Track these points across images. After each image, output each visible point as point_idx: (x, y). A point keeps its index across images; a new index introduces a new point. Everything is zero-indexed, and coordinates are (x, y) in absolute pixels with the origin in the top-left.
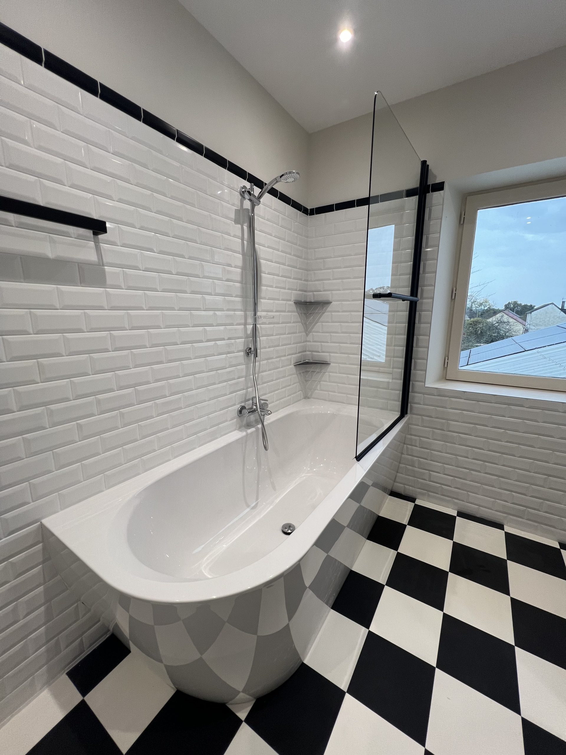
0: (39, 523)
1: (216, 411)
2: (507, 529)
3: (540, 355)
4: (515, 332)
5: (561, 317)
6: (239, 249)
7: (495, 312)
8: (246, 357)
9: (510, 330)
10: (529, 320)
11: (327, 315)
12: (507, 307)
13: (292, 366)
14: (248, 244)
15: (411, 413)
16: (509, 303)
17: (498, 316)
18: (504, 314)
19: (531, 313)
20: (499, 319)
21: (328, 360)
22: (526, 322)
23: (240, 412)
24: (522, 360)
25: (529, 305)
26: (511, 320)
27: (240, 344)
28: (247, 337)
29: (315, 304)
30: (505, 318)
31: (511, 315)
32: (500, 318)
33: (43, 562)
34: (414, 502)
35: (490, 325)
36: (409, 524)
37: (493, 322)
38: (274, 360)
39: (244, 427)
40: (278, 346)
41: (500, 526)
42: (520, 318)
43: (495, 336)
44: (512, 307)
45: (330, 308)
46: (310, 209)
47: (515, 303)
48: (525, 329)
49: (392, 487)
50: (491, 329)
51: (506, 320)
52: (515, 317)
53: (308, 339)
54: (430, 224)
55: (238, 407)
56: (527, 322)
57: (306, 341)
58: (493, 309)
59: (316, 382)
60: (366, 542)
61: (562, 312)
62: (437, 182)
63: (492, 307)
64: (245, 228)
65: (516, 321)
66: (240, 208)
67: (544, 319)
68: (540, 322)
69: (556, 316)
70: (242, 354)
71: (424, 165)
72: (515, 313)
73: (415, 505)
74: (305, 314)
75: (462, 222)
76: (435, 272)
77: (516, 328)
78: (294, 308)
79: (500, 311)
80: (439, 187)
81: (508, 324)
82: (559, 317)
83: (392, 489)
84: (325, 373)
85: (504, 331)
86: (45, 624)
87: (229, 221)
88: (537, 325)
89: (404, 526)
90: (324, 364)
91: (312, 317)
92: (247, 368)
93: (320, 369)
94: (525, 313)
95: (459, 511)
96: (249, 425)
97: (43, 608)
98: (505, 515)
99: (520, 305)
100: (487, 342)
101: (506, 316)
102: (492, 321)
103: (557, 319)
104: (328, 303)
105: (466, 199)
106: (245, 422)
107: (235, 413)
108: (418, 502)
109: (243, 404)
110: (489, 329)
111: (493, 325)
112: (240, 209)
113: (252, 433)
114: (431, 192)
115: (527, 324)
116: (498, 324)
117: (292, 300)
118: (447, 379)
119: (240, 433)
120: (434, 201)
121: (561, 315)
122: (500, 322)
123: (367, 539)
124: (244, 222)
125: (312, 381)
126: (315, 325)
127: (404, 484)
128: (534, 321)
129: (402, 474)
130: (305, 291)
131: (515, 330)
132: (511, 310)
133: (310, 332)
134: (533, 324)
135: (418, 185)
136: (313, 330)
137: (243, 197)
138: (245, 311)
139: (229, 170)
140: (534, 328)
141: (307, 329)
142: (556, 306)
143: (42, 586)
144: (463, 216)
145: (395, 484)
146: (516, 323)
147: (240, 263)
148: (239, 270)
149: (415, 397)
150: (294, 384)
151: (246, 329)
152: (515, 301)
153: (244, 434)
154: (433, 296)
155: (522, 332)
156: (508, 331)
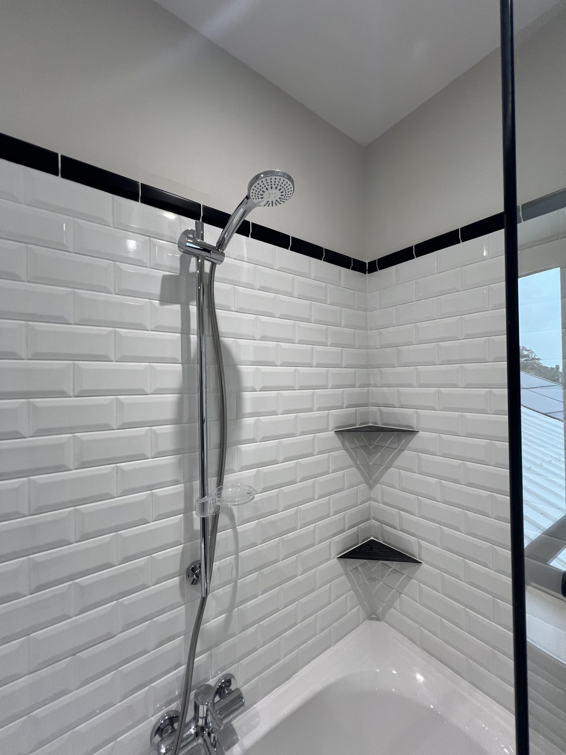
11: (408, 455)
21: (416, 553)
45: (415, 442)
46: (369, 263)
53: (373, 496)
66: (178, 272)
70: (177, 580)
74: (364, 447)
78: (336, 441)
84: (409, 579)
90: (407, 558)
91: (380, 454)
104: (410, 433)
112: (180, 274)
117: (330, 429)
124: (189, 299)
125: (384, 583)
126: (385, 471)
130: (364, 405)
133: (377, 482)
136: (381, 480)
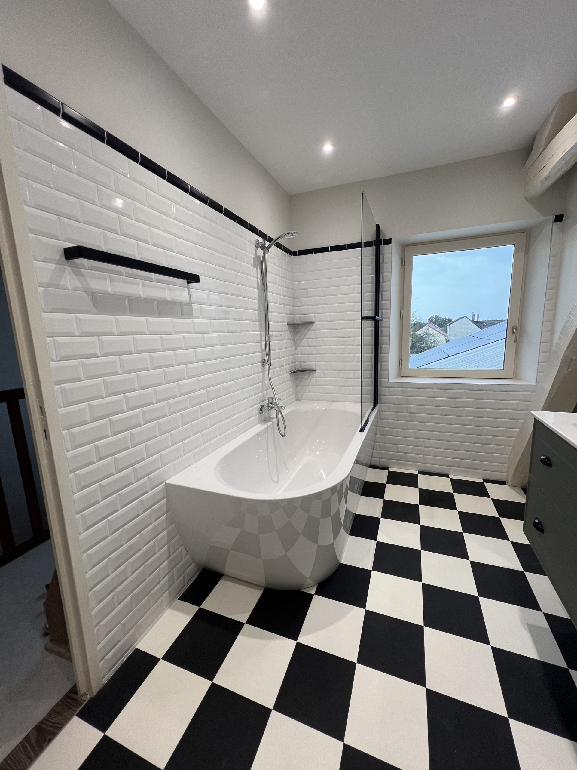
0: (164, 483)
1: (247, 409)
2: (451, 477)
3: (460, 359)
4: (439, 342)
5: (473, 328)
6: (256, 285)
7: (421, 326)
8: (262, 367)
9: (435, 341)
10: (448, 332)
11: (312, 332)
12: (430, 320)
13: (288, 374)
14: (260, 281)
15: (381, 403)
16: (432, 317)
17: (424, 328)
18: (429, 327)
19: (449, 325)
20: (425, 332)
21: (314, 368)
22: (446, 333)
23: (261, 410)
24: (448, 363)
25: (447, 318)
26: (435, 332)
27: (258, 356)
28: (262, 352)
29: (300, 324)
30: (431, 331)
31: (435, 328)
32: (426, 330)
33: (167, 511)
34: (388, 470)
35: (419, 337)
36: (387, 483)
37: (421, 335)
38: (277, 369)
39: (263, 422)
40: (279, 358)
41: (447, 476)
42: (441, 330)
43: (423, 347)
44: (434, 321)
45: (313, 327)
46: (293, 251)
47: (436, 317)
48: (447, 340)
49: (371, 462)
50: (420, 341)
51: (431, 332)
52: (438, 330)
53: (296, 353)
54: (384, 267)
55: (258, 406)
56: (448, 334)
57: (295, 354)
58: (419, 323)
59: (306, 386)
60: (361, 498)
61: (473, 324)
62: (386, 238)
63: (418, 321)
64: (259, 269)
65: (439, 333)
67: (460, 330)
68: (457, 333)
69: (469, 327)
70: (260, 364)
71: (378, 226)
72: (437, 326)
73: (389, 471)
74: (294, 332)
75: (403, 264)
76: (390, 300)
77: (440, 339)
78: (287, 328)
79: (426, 324)
80: (388, 242)
81: (433, 336)
82: (472, 328)
83: (370, 464)
84: (312, 378)
85: (430, 342)
86: (168, 558)
87: (250, 266)
88: (455, 336)
89: (385, 485)
90: (311, 371)
91: (299, 335)
92: (263, 376)
93: (307, 376)
94: (445, 326)
95: (419, 470)
96: (265, 421)
97: (166, 547)
98: (449, 467)
99: (440, 319)
100: (417, 353)
101: (430, 329)
102: (420, 333)
103: (470, 330)
104: (312, 323)
105: (405, 248)
106: (263, 418)
107: (257, 411)
108: (390, 469)
109: (261, 404)
110: (418, 341)
111: (421, 337)
112: (256, 255)
113: (270, 425)
114: (384, 244)
115: (448, 335)
116: (425, 336)
117: (286, 322)
118: (402, 376)
119: (263, 425)
120: (386, 252)
121: (472, 326)
122: (426, 334)
123: (361, 495)
124: (257, 266)
125: (302, 385)
126: (301, 341)
127: (379, 458)
128: (453, 332)
129: (377, 450)
130: (293, 314)
131: (439, 341)
132: (433, 323)
133: (298, 346)
134: (452, 335)
135: (375, 239)
136: (300, 345)
137: (257, 248)
138: (261, 331)
139: (250, 230)
140: (453, 338)
141: (296, 345)
142: (468, 319)
143: (166, 530)
144: (404, 260)
145: (373, 459)
146: (439, 335)
147: (256, 296)
148: (256, 301)
149: (382, 390)
150: (290, 388)
151: (261, 345)
152: (436, 315)
153: (266, 426)
154: (389, 316)
155: (444, 342)
156: (434, 342)
